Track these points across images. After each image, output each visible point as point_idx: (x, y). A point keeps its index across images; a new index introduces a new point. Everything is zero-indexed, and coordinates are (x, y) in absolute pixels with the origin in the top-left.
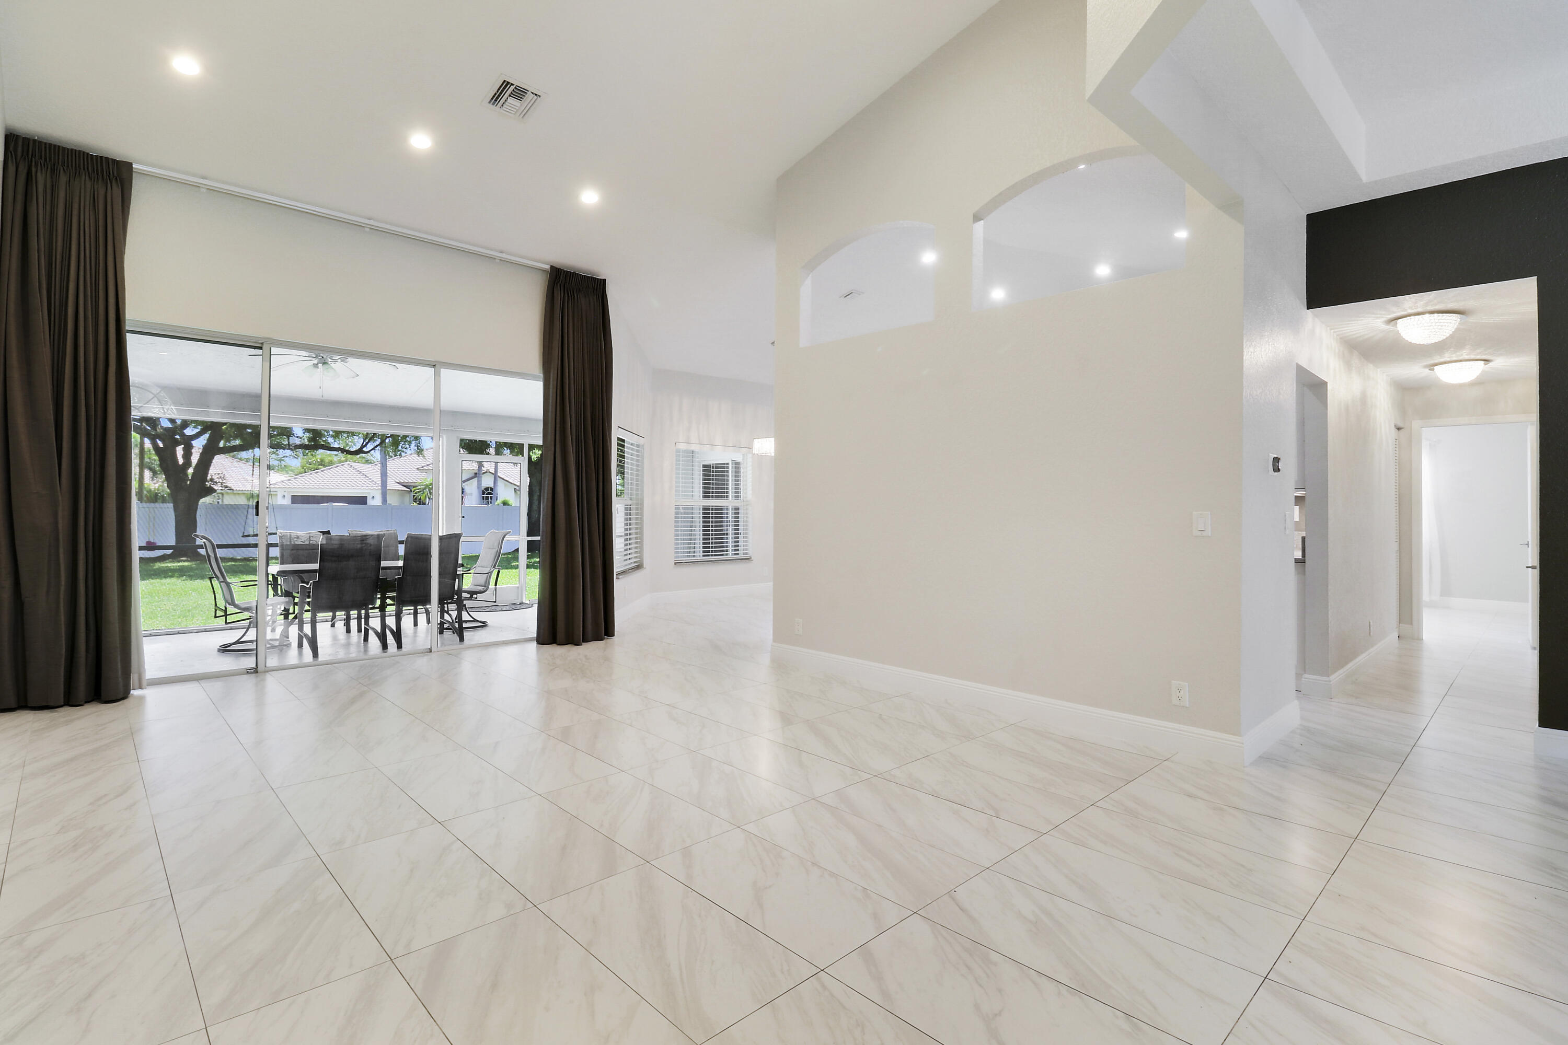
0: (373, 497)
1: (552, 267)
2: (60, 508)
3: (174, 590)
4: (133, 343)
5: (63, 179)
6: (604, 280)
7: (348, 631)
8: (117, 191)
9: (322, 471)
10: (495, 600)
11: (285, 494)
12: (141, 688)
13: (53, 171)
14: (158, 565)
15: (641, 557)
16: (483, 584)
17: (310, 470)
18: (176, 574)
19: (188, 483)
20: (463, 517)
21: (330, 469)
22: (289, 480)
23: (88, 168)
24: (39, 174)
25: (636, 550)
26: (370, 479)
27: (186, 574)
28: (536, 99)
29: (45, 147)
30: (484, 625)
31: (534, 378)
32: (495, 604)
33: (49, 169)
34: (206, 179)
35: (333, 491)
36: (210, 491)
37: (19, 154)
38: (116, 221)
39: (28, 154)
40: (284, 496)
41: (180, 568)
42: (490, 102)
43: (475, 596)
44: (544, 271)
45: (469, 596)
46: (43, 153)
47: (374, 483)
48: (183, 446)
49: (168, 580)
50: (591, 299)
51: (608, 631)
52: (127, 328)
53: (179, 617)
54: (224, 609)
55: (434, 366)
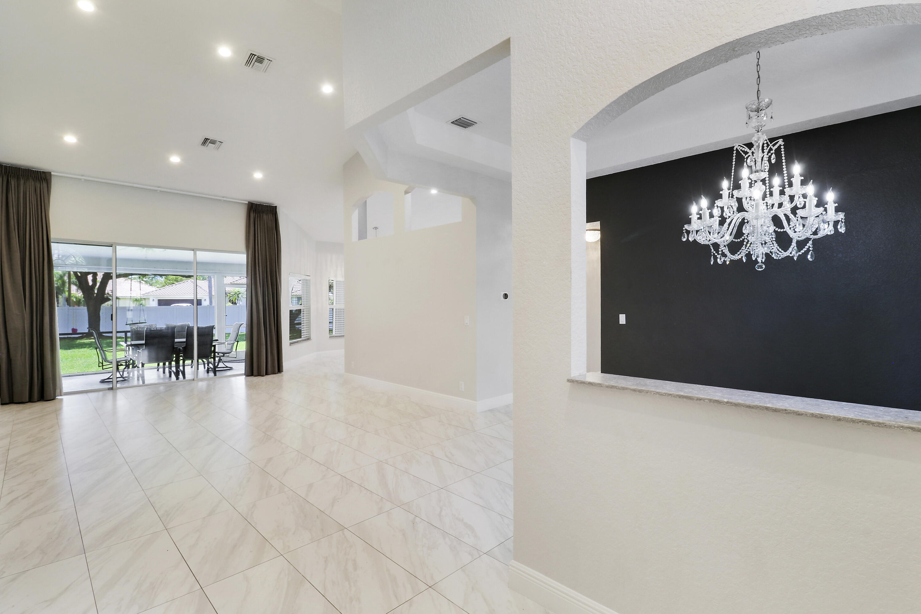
0: (205, 300)
1: (249, 202)
2: (26, 320)
3: (84, 355)
4: (53, 246)
5: (22, 182)
6: (276, 207)
7: (164, 372)
8: (45, 185)
9: (175, 285)
10: (235, 357)
11: (154, 299)
12: (61, 395)
13: (17, 179)
14: (78, 341)
15: (310, 334)
16: (230, 349)
17: (169, 284)
18: (87, 346)
19: (95, 295)
20: (226, 316)
21: (180, 284)
22: (156, 290)
23: (32, 176)
24: (12, 180)
25: (307, 331)
26: (203, 289)
27: (93, 346)
28: (221, 144)
29: (14, 169)
30: (231, 369)
31: (243, 253)
32: (235, 359)
33: (16, 179)
34: (84, 176)
35: (181, 296)
36: (108, 300)
37: (3, 172)
38: (45, 197)
39: (7, 173)
40: (154, 300)
41: (91, 343)
42: (201, 145)
43: (225, 355)
44: (246, 204)
45: (222, 355)
46: (13, 172)
47: (205, 291)
48: (92, 275)
49: (83, 350)
50: (269, 216)
51: (279, 369)
52: (52, 241)
53: (85, 368)
54: (102, 362)
55: (193, 250)
